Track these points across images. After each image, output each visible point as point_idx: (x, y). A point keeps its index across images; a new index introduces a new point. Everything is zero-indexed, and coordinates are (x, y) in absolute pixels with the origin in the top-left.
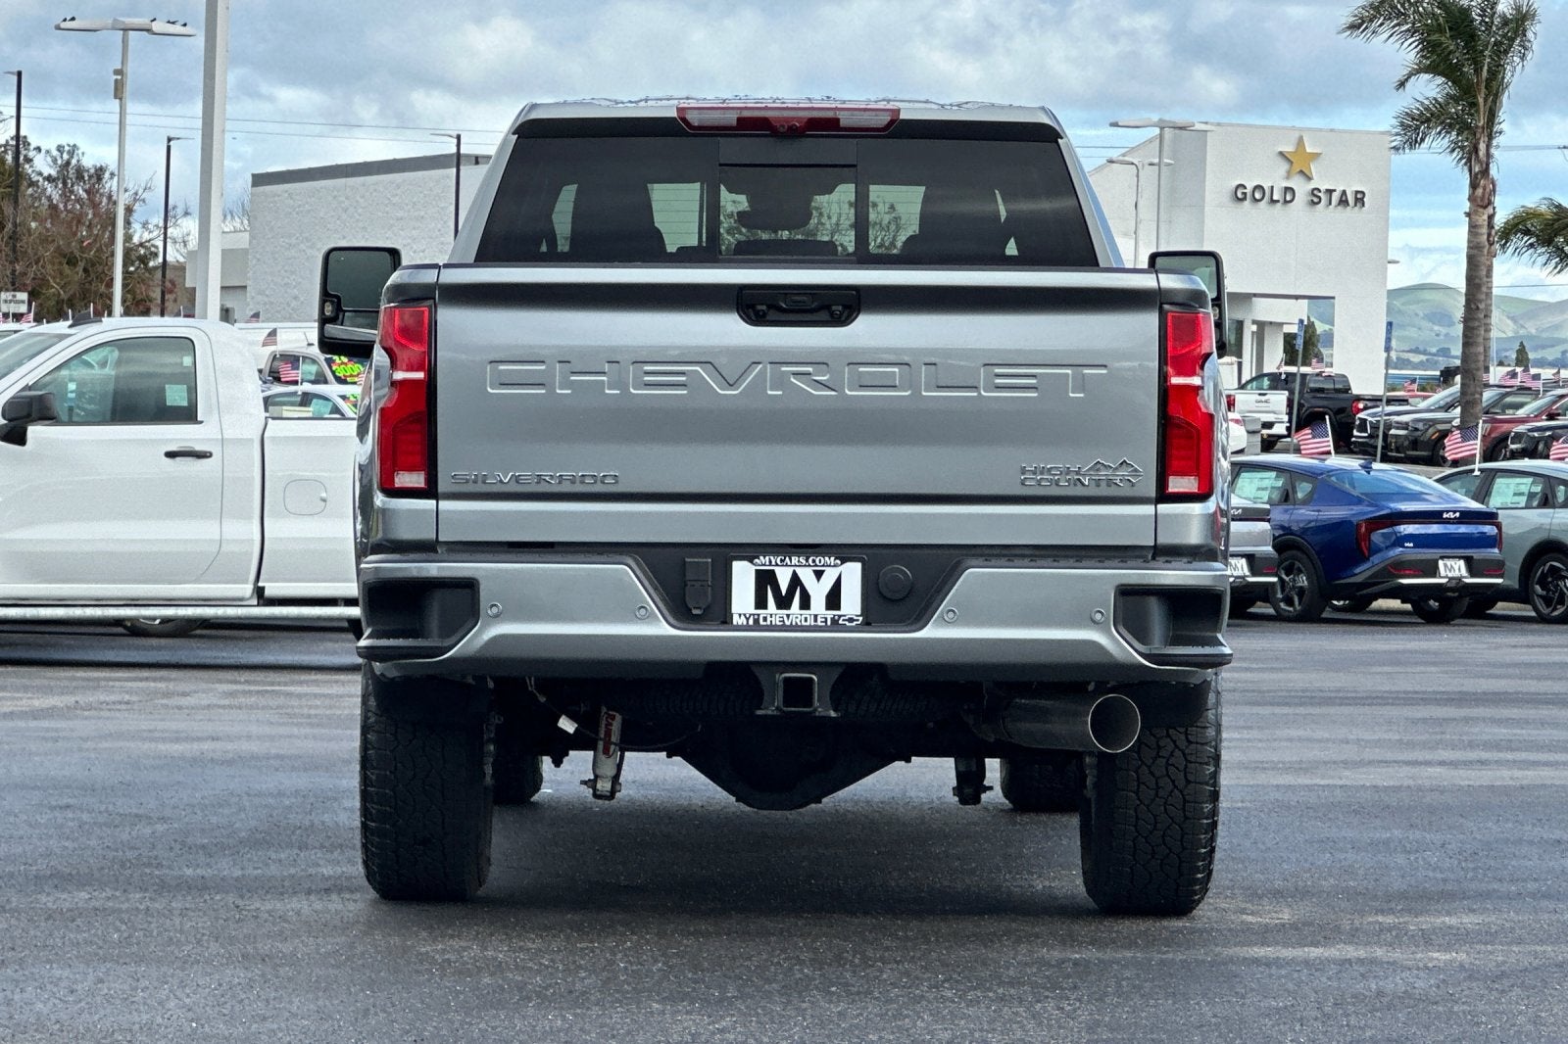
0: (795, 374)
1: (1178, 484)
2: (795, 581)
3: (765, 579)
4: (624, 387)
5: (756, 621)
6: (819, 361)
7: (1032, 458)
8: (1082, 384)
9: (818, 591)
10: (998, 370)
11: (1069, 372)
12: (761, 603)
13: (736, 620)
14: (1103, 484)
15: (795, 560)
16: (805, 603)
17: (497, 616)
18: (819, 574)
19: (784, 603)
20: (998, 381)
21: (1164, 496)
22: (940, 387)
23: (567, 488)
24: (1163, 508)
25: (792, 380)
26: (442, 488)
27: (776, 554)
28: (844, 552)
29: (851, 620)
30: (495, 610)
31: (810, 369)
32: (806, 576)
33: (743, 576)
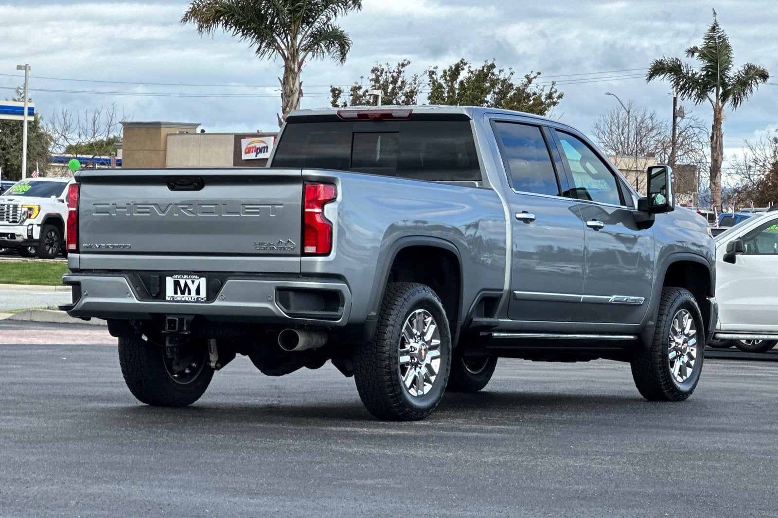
0: (182, 208)
1: (310, 249)
2: (186, 285)
3: (177, 283)
4: (131, 214)
5: (173, 299)
6: (190, 203)
7: (258, 239)
8: (275, 211)
9: (193, 288)
10: (247, 207)
11: (270, 207)
12: (176, 293)
13: (168, 298)
14: (282, 249)
15: (185, 277)
16: (189, 293)
17: (86, 295)
18: (193, 282)
19: (183, 293)
20: (247, 210)
21: (304, 254)
22: (228, 213)
23: (116, 250)
24: (304, 259)
25: (182, 211)
26: (81, 249)
27: (179, 274)
28: (200, 274)
29: (202, 299)
30: (85, 293)
31: (187, 206)
32: (189, 282)
33: (170, 282)
